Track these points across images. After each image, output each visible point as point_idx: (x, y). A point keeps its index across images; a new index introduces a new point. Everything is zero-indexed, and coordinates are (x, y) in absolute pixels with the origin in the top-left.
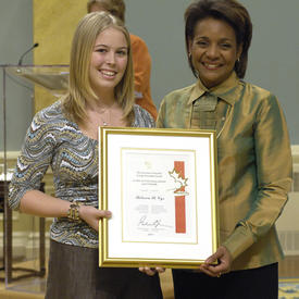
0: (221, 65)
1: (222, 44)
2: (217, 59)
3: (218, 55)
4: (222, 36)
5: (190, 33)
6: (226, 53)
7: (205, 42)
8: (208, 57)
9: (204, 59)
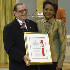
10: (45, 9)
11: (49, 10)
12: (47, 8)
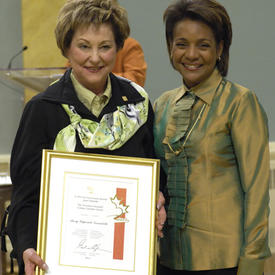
0: (201, 65)
1: (201, 44)
2: (196, 59)
3: (197, 56)
4: (200, 37)
5: (170, 35)
6: (206, 53)
7: (184, 44)
8: (187, 58)
9: (183, 60)
10: (174, 43)
11: (192, 46)
12: (183, 39)
